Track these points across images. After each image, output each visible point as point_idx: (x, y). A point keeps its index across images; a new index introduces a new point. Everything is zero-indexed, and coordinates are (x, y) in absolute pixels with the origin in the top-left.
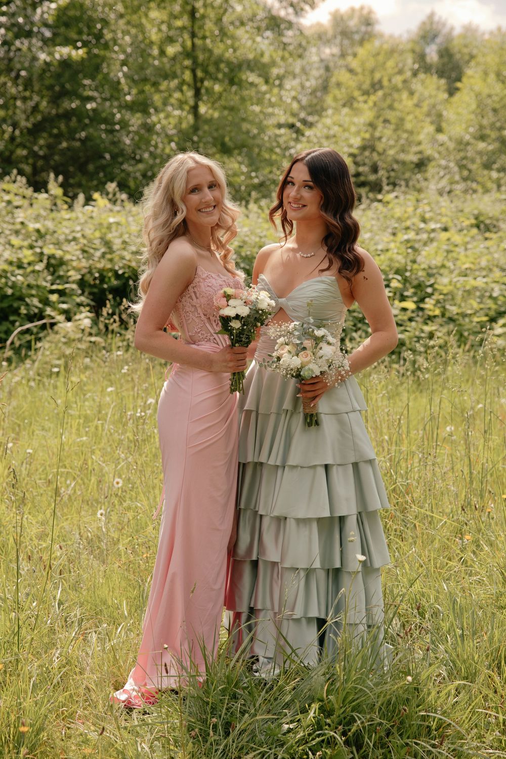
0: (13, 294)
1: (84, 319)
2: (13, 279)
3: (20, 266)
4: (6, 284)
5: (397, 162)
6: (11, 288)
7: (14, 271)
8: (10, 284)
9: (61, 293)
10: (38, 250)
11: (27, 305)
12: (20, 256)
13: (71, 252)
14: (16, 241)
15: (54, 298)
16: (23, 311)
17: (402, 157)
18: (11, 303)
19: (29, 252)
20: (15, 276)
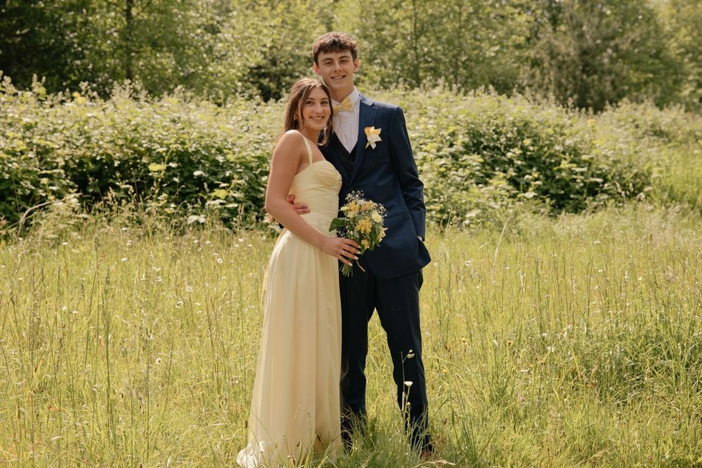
0: (10, 179)
1: (73, 199)
2: (10, 165)
3: (14, 155)
4: (3, 170)
5: (293, 56)
6: (7, 173)
7: (10, 159)
8: (6, 169)
9: (50, 177)
10: (28, 141)
11: (22, 187)
12: (14, 145)
13: (55, 141)
14: (10, 133)
15: (45, 181)
16: (20, 192)
17: (297, 52)
18: (7, 186)
19: (21, 142)
20: (11, 163)
